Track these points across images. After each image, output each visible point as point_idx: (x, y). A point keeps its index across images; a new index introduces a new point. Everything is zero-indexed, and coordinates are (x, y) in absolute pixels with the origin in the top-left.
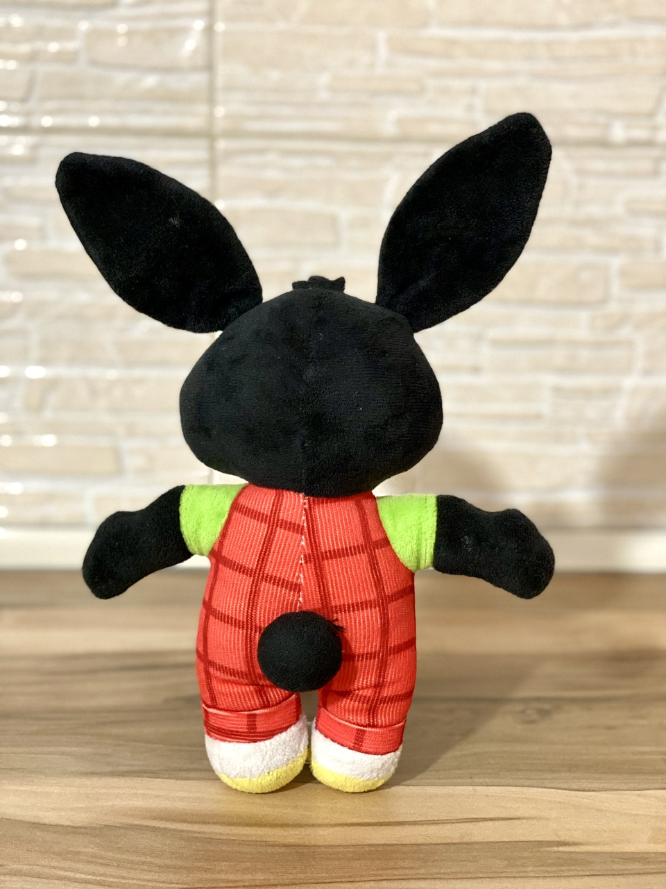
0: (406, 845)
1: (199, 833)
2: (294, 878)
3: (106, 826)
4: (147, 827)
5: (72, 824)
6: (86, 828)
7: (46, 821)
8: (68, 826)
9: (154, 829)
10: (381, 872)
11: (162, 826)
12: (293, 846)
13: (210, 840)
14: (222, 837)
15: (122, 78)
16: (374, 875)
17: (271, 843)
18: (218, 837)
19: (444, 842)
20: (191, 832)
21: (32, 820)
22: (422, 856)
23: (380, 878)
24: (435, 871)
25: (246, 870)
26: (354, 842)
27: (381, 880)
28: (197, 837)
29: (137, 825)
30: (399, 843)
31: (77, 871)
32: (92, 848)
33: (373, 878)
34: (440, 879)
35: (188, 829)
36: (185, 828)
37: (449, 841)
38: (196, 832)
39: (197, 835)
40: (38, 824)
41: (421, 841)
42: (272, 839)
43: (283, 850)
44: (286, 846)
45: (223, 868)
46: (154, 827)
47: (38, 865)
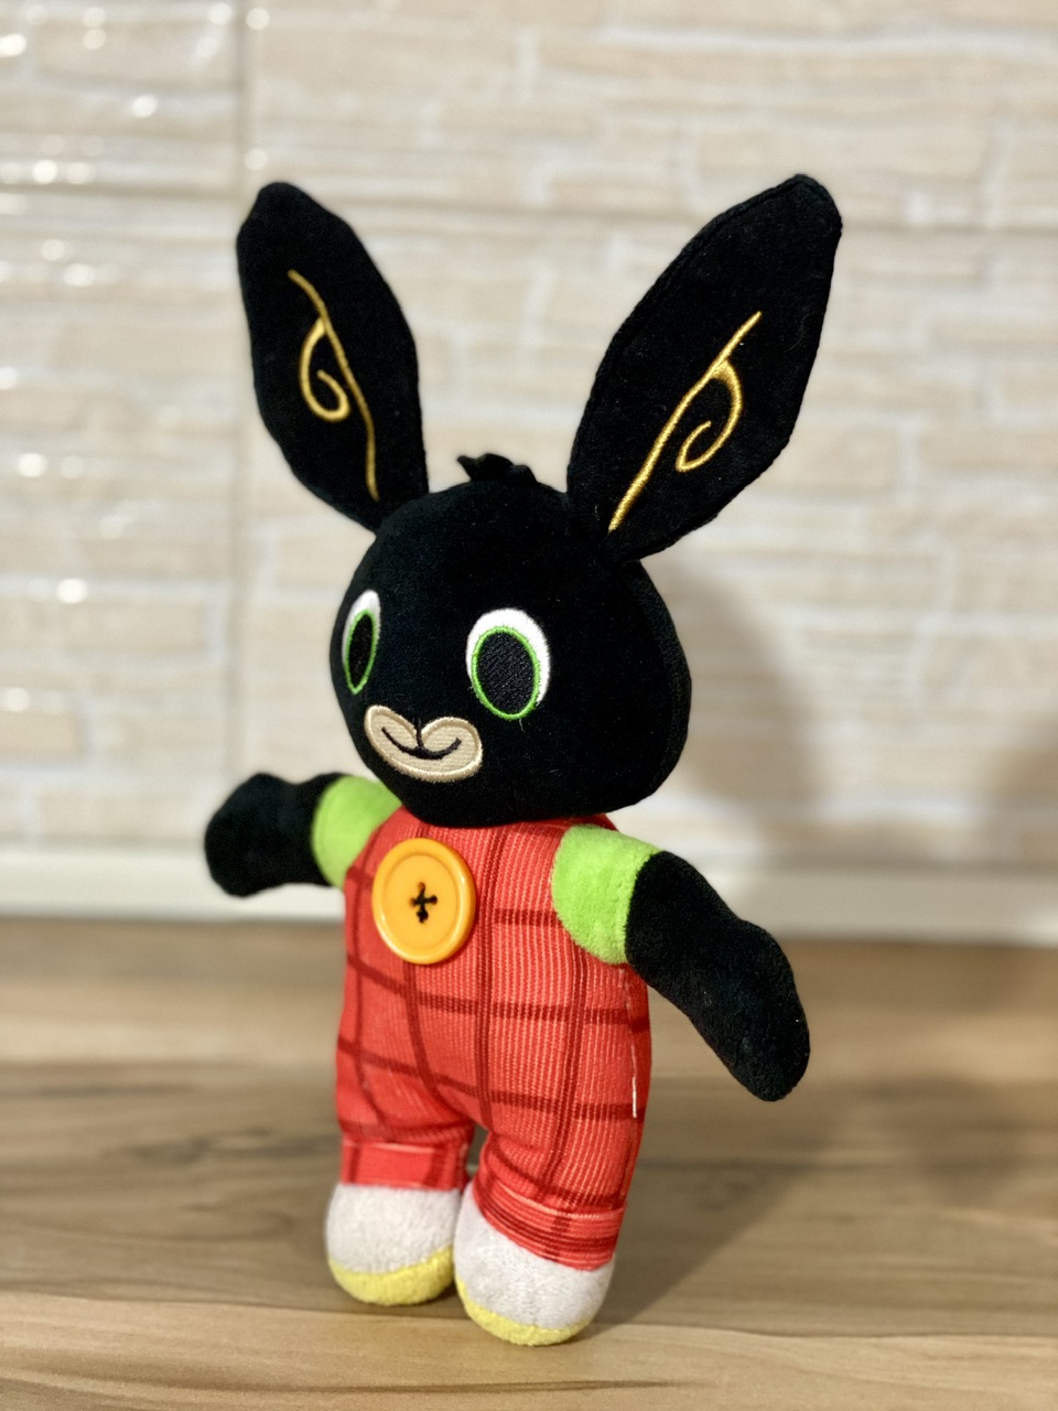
11: (53, 1384)
15: (93, 100)
20: (98, 1396)
39: (108, 1402)
46: (38, 1385)
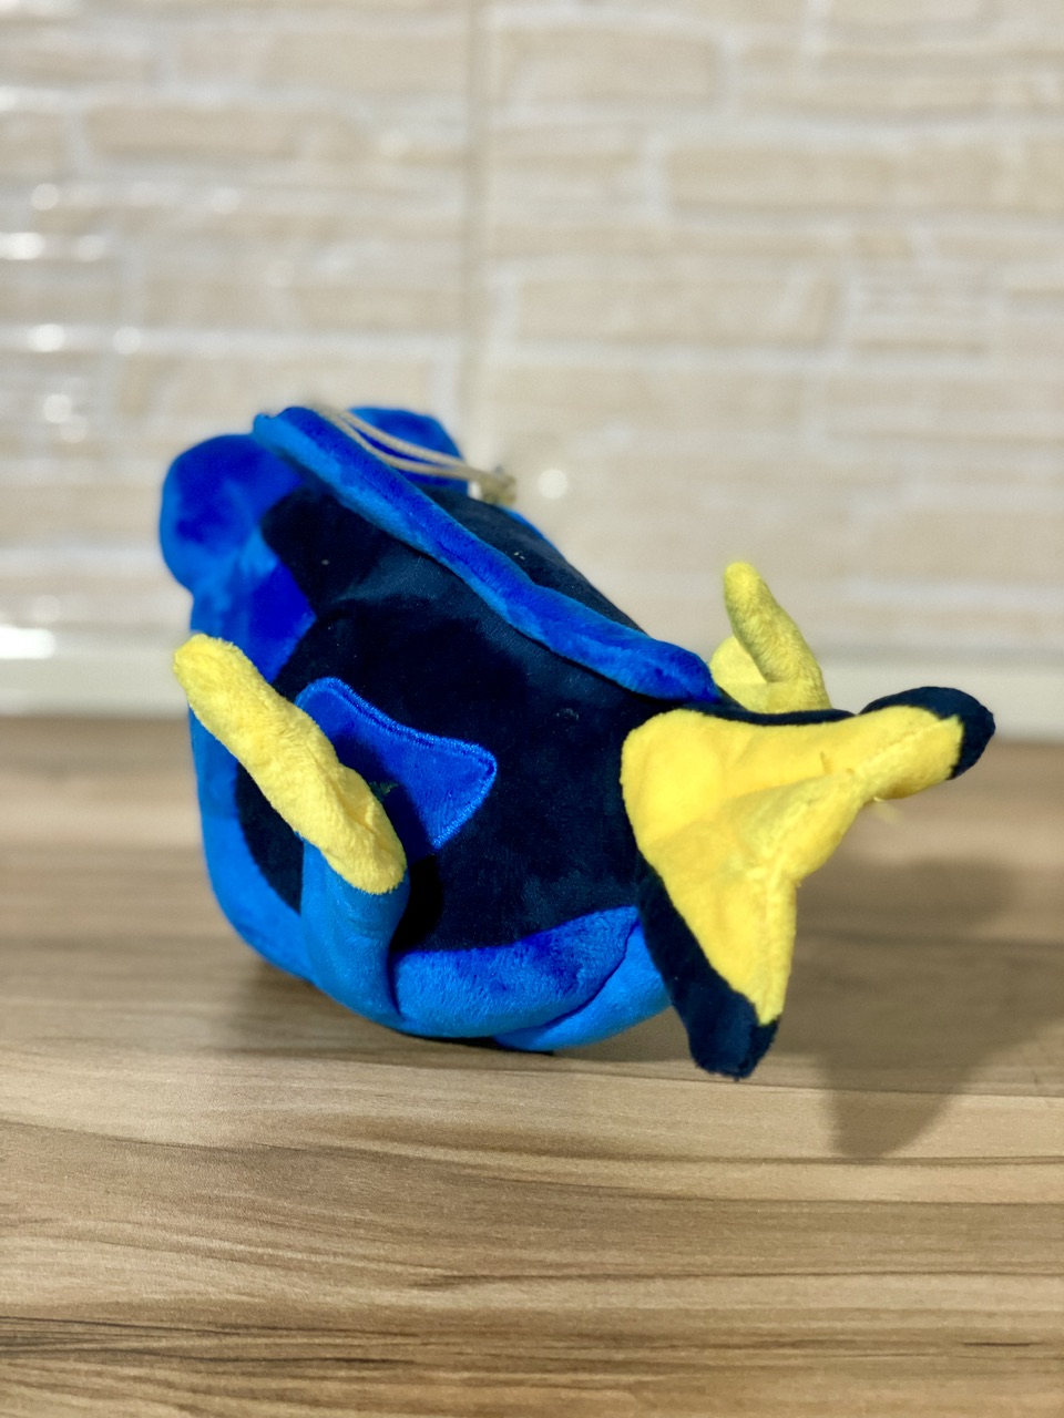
0: (923, 1204)
1: (473, 1167)
2: (689, 1264)
3: (274, 1148)
4: (363, 1152)
5: (202, 1144)
6: (232, 1151)
7: (147, 1136)
8: (193, 1147)
9: (377, 1157)
10: (879, 1257)
11: (395, 1152)
12: (679, 1198)
13: (497, 1182)
14: (523, 1177)
16: (865, 1263)
17: (629, 1192)
18: (514, 1176)
19: (1006, 1200)
20: (457, 1164)
21: (119, 1133)
22: (964, 1227)
23: (879, 1269)
24: (1000, 1259)
25: (580, 1245)
26: (809, 1195)
27: (884, 1273)
28: (470, 1176)
29: (340, 1149)
30: (909, 1200)
31: (212, 1235)
32: (246, 1191)
33: (863, 1269)
34: (1014, 1274)
35: (449, 1158)
36: (443, 1158)
37: (1016, 1200)
38: (465, 1166)
39: (469, 1171)
40: (129, 1140)
41: (954, 1197)
42: (631, 1184)
43: (658, 1205)
44: (665, 1198)
45: (532, 1238)
46: (377, 1153)
47: (129, 1222)
